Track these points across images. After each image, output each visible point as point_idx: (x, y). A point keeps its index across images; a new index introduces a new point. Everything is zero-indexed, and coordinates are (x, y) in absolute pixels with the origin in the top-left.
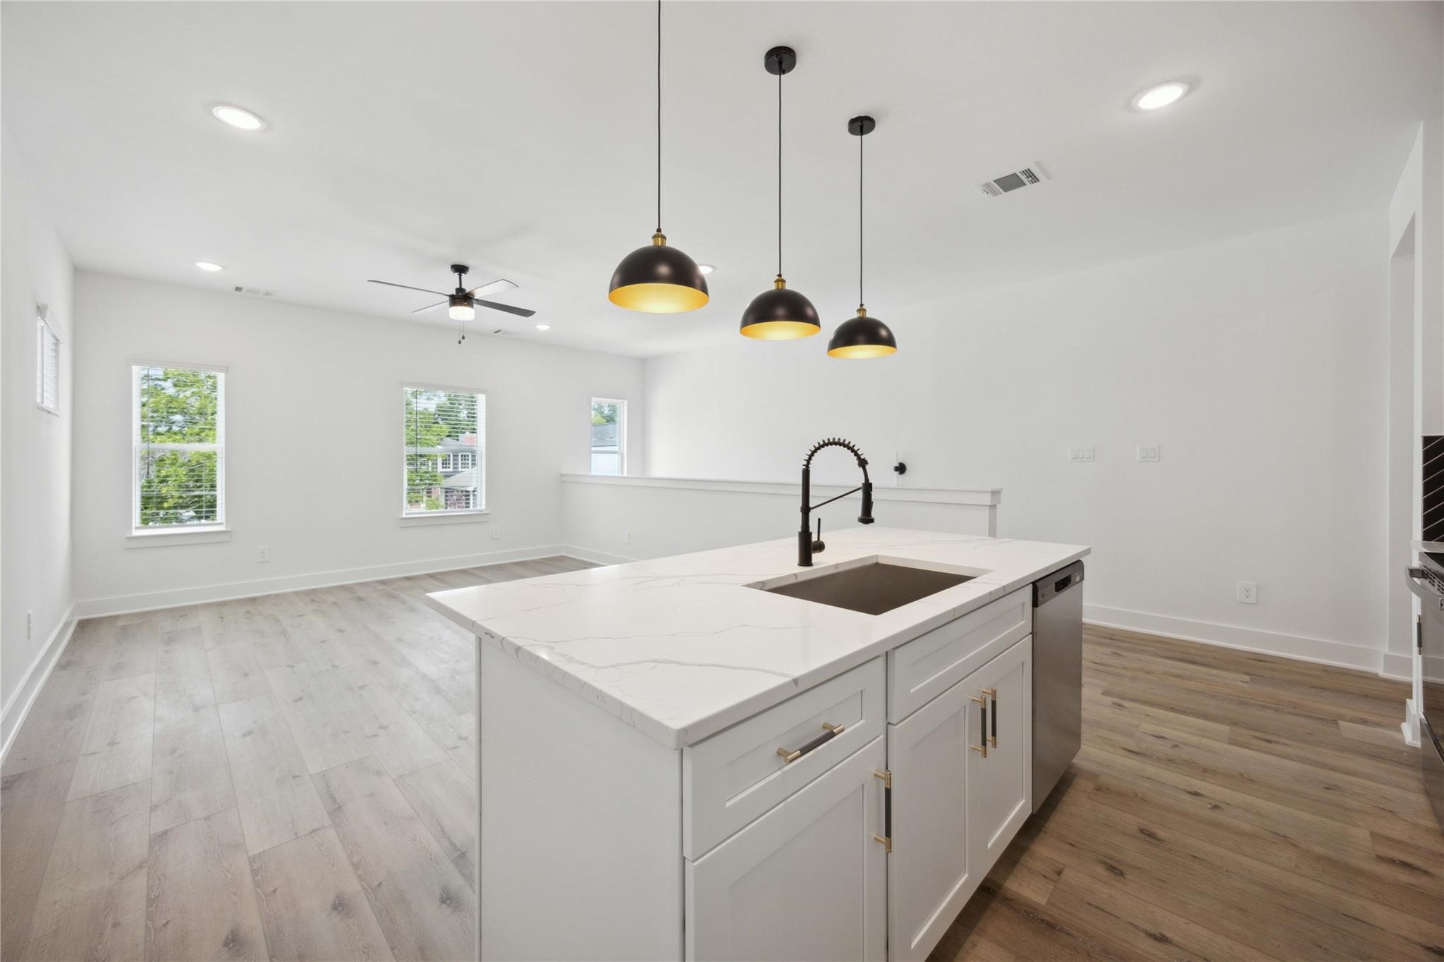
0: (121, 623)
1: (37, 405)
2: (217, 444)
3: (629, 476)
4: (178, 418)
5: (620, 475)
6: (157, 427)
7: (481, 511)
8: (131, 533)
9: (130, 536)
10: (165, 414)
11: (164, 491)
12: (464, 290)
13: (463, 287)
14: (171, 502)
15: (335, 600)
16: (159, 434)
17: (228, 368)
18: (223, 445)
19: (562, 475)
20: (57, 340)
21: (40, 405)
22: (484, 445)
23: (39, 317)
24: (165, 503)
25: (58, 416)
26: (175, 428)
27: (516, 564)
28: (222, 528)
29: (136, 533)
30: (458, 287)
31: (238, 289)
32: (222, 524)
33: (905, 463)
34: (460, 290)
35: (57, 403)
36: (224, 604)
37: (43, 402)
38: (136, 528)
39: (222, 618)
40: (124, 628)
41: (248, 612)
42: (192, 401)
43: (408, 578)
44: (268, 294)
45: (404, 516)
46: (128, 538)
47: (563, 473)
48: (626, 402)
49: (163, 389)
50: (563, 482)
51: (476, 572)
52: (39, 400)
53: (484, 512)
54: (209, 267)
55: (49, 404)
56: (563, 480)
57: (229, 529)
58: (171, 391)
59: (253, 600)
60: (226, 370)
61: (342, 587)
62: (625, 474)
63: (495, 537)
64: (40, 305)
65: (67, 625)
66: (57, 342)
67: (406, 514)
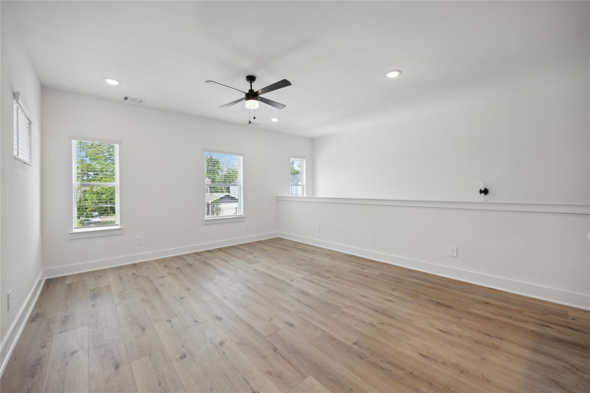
0: (68, 282)
1: (14, 156)
2: (116, 183)
3: (306, 197)
4: (91, 173)
5: (302, 196)
6: (83, 177)
7: (241, 215)
8: (73, 231)
9: (72, 232)
10: (86, 171)
11: (87, 204)
12: (253, 91)
13: (253, 89)
14: (90, 209)
15: (177, 266)
16: (83, 180)
17: (120, 142)
18: (118, 183)
19: (277, 197)
20: (30, 121)
21: (16, 157)
22: (242, 182)
23: (15, 100)
24: (87, 210)
25: (31, 166)
26: (90, 178)
27: (259, 242)
28: (118, 227)
29: (75, 231)
30: (250, 89)
31: (126, 98)
32: (118, 225)
33: (488, 189)
34: (251, 91)
35: (30, 158)
36: (120, 268)
37: (18, 155)
38: (75, 228)
39: (121, 278)
40: (69, 286)
41: (134, 274)
42: (97, 166)
43: (209, 251)
44: (141, 101)
45: (206, 219)
46: (71, 234)
47: (278, 195)
48: (305, 160)
49: (85, 161)
50: (278, 200)
51: (241, 247)
52: (15, 153)
53: (242, 216)
54: (112, 82)
55: (23, 156)
56: (278, 199)
57: (122, 228)
58: (89, 162)
59: (135, 265)
60: (120, 143)
61: (178, 257)
62: (305, 196)
63: (248, 229)
64: (15, 93)
65: (40, 282)
66: (30, 123)
67: (207, 218)
